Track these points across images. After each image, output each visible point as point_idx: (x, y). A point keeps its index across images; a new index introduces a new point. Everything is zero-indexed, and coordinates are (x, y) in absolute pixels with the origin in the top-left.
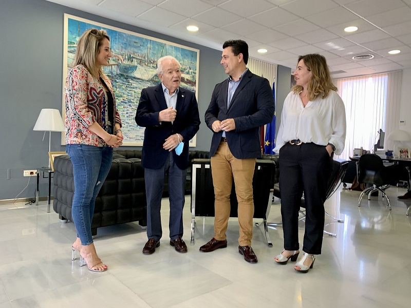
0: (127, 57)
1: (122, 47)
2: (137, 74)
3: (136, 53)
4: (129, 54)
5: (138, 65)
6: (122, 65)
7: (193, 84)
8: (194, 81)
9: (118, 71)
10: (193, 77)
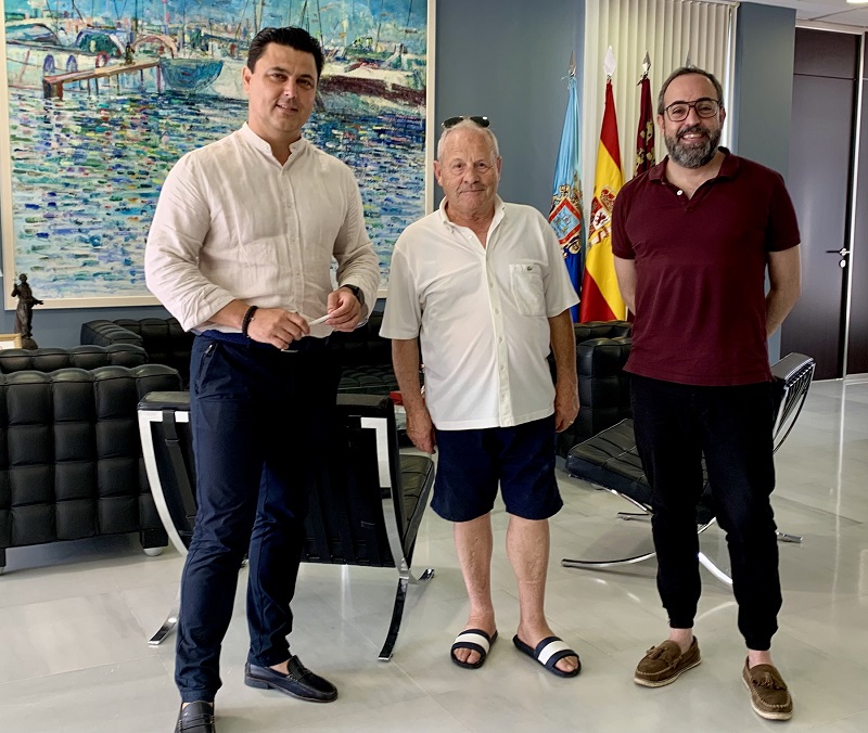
0: (187, 39)
1: (172, 9)
2: (223, 86)
3: (218, 21)
4: (193, 26)
5: (227, 58)
6: (174, 63)
7: (417, 97)
8: (420, 88)
9: (163, 83)
10: (416, 75)
